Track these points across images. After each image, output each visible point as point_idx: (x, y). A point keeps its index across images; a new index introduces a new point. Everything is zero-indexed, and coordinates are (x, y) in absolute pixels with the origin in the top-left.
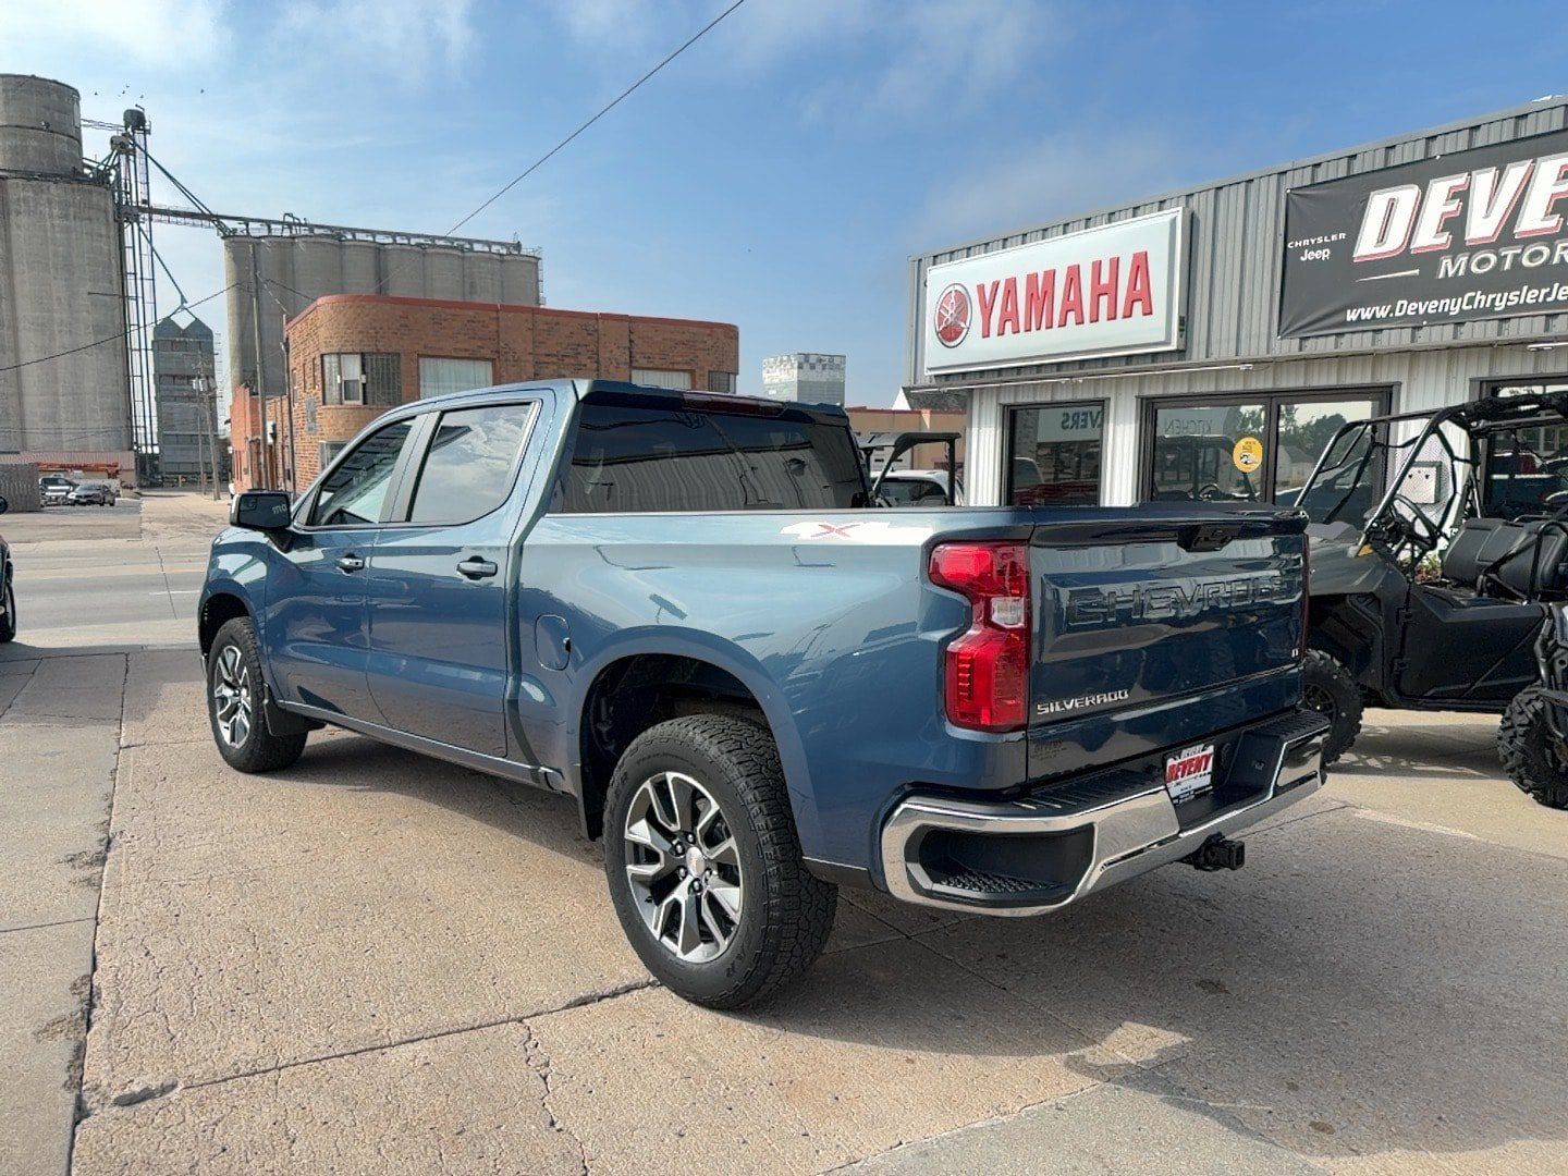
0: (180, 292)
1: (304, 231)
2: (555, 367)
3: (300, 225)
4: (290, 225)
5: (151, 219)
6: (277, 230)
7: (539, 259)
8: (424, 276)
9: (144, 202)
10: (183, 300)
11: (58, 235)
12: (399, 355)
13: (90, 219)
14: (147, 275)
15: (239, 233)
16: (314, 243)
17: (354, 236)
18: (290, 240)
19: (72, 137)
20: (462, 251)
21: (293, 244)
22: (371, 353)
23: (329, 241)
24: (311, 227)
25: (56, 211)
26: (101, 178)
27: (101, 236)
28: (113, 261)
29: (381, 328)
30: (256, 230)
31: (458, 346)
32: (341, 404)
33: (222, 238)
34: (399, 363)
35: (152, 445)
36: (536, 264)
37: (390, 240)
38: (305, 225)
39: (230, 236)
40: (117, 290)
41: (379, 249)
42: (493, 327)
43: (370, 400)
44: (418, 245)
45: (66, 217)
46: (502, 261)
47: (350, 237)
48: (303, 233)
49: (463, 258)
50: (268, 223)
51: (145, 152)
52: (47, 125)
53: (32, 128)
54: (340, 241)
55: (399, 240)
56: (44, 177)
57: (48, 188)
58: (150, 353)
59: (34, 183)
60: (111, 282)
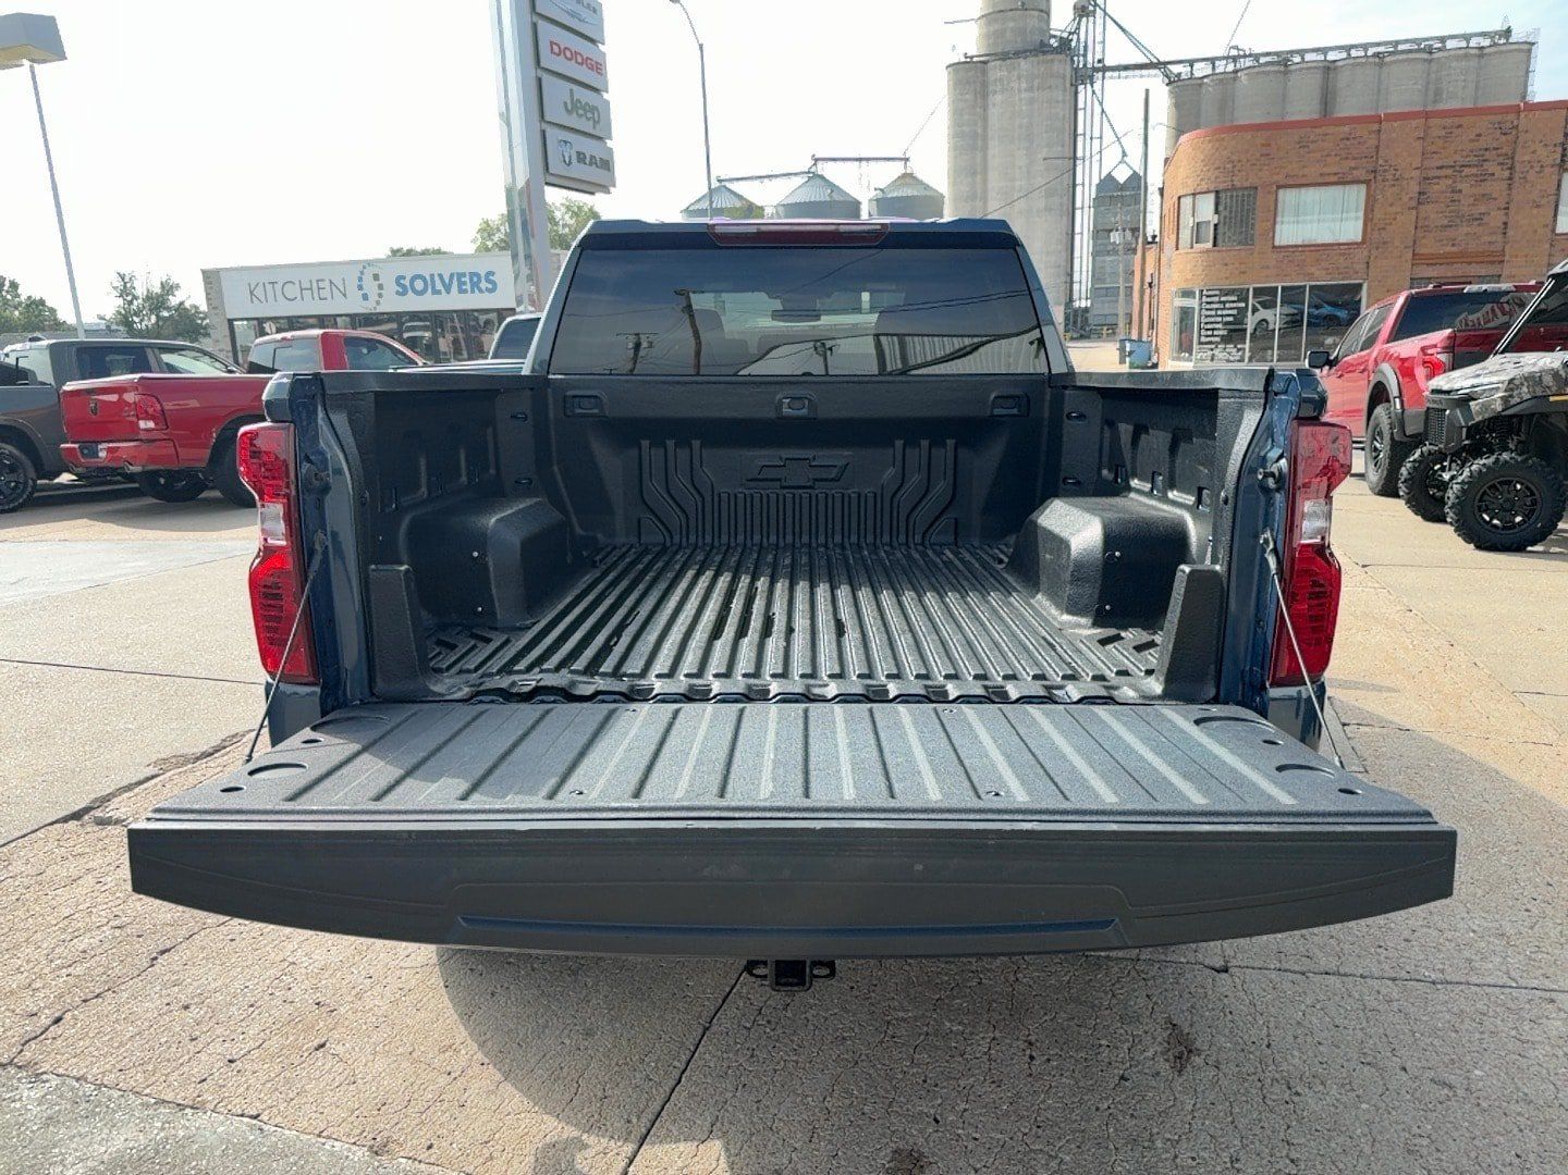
0: (1122, 146)
1: (1249, 62)
2: (1450, 182)
3: (1245, 56)
4: (1235, 59)
5: (1104, 78)
6: (1221, 67)
7: (1534, 44)
8: (1379, 91)
9: (1099, 61)
10: (1124, 154)
11: (1024, 108)
12: (1256, 188)
13: (1050, 87)
14: (1096, 134)
15: (1183, 76)
16: (1257, 73)
17: (1303, 58)
18: (1232, 75)
19: (1042, 11)
20: (1431, 53)
21: (1235, 79)
22: (1226, 190)
23: (1276, 68)
24: (1256, 57)
25: (1024, 85)
26: (1065, 44)
27: (1058, 102)
28: (1067, 125)
29: (1239, 161)
30: (1201, 70)
31: (1326, 170)
32: (1192, 247)
33: (1167, 85)
34: (1255, 198)
35: (1087, 299)
36: (1530, 51)
37: (1344, 55)
38: (1250, 55)
39: (1174, 81)
40: (1068, 153)
41: (1329, 69)
42: (1373, 142)
43: (1220, 241)
44: (1376, 55)
45: (1030, 89)
46: (1481, 56)
47: (1297, 59)
48: (1248, 64)
49: (1430, 61)
50: (1212, 61)
51: (1104, 11)
52: (1023, 4)
53: (1011, 10)
54: (1286, 66)
55: (1354, 53)
56: (1017, 54)
57: (1019, 64)
58: (1092, 209)
59: (1008, 62)
60: (1063, 146)
